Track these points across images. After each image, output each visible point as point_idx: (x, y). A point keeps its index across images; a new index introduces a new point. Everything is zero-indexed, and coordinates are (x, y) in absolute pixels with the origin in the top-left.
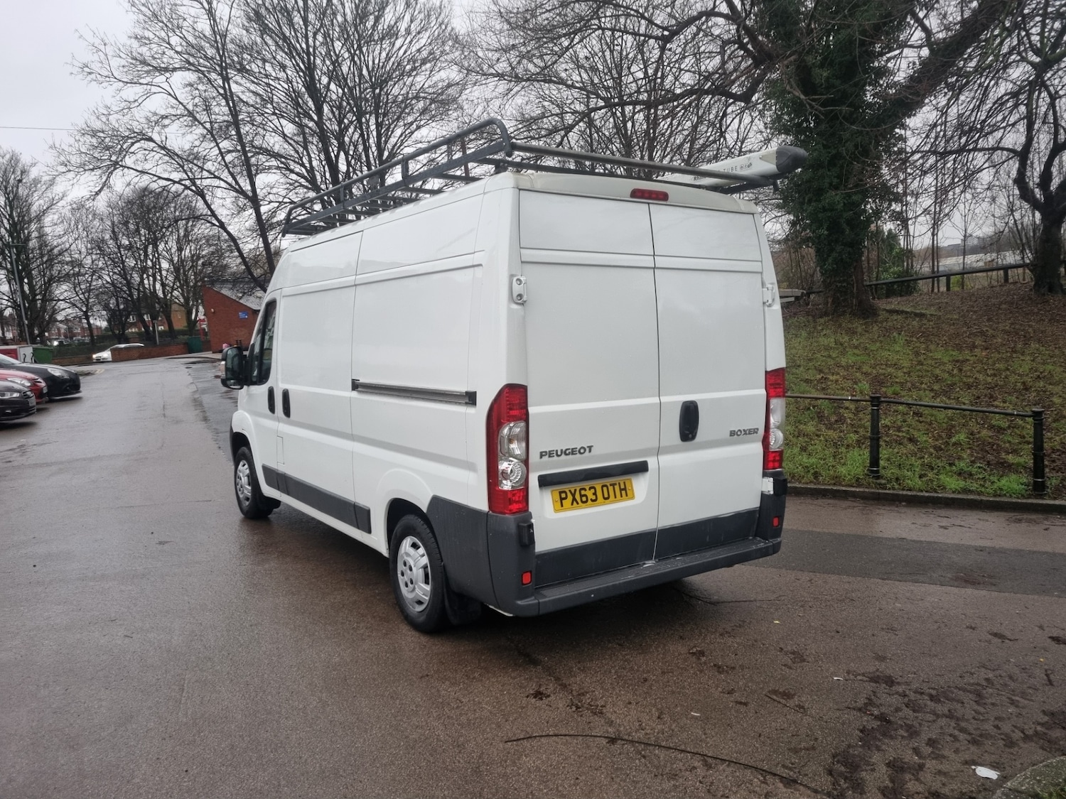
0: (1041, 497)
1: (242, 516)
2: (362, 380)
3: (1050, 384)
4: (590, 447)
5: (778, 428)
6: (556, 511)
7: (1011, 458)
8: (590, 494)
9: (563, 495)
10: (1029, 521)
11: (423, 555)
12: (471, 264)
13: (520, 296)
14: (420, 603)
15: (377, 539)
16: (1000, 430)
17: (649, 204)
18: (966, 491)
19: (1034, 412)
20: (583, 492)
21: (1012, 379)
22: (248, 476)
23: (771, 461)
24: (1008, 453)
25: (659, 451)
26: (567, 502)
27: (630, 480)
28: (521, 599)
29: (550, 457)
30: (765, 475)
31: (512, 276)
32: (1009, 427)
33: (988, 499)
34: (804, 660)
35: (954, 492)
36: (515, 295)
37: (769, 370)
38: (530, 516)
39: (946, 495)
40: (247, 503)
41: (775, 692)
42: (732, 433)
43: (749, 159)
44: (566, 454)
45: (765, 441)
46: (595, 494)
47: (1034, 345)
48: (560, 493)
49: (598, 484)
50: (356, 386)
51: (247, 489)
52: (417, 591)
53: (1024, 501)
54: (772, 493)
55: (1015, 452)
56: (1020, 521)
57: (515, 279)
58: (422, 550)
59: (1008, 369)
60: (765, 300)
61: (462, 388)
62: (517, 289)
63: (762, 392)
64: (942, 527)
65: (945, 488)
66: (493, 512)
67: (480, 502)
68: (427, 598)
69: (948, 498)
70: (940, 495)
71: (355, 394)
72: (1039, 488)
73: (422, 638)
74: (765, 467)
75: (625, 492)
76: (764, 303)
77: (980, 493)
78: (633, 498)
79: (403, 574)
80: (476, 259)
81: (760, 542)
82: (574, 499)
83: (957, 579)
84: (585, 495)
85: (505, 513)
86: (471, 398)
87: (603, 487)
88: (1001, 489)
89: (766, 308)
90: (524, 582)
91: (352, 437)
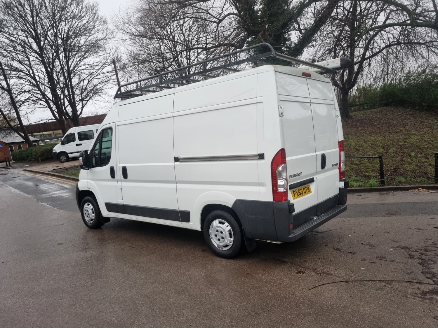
0: (384, 185)
1: (87, 228)
2: (182, 156)
3: (364, 148)
4: (301, 173)
5: (343, 162)
6: (294, 199)
7: (366, 174)
8: (300, 191)
9: (294, 193)
10: (386, 194)
11: (228, 226)
12: (255, 102)
13: (282, 113)
14: (226, 246)
15: (195, 224)
16: (358, 165)
17: (306, 78)
18: (361, 186)
19: (379, 156)
20: (299, 191)
21: (352, 148)
22: (92, 209)
23: (342, 175)
24: (365, 173)
25: (316, 173)
26: (296, 195)
27: (309, 185)
28: (289, 235)
29: (292, 177)
30: (340, 181)
31: (279, 105)
32: (360, 164)
33: (368, 188)
34: (374, 246)
35: (357, 187)
36: (280, 113)
37: (339, 141)
38: (289, 202)
39: (355, 188)
40: (91, 222)
41: (379, 257)
42: (333, 165)
43: (328, 62)
44: (296, 176)
45: (340, 168)
46: (302, 191)
47: (351, 136)
48: (294, 192)
49: (302, 187)
50: (177, 159)
51: (92, 215)
52: (226, 241)
53: (380, 187)
54: (344, 187)
55: (367, 172)
56: (383, 194)
57: (280, 107)
58: (226, 224)
59: (349, 145)
60: (336, 115)
61: (256, 153)
62: (281, 111)
63: (338, 149)
64: (362, 199)
65: (353, 186)
66: (275, 201)
67: (269, 198)
68: (232, 244)
69: (356, 189)
70: (353, 189)
71: (177, 163)
72: (382, 183)
73: (229, 260)
74: (340, 178)
75: (309, 190)
76: (336, 116)
77: (365, 186)
78: (311, 192)
79: (216, 236)
80: (258, 100)
81: (341, 207)
82: (297, 194)
83: (387, 214)
84: (300, 192)
85: (282, 201)
86: (261, 156)
87: (304, 188)
88: (371, 184)
89: (337, 118)
90: (291, 228)
91: (176, 182)
